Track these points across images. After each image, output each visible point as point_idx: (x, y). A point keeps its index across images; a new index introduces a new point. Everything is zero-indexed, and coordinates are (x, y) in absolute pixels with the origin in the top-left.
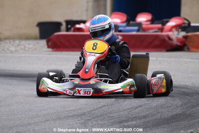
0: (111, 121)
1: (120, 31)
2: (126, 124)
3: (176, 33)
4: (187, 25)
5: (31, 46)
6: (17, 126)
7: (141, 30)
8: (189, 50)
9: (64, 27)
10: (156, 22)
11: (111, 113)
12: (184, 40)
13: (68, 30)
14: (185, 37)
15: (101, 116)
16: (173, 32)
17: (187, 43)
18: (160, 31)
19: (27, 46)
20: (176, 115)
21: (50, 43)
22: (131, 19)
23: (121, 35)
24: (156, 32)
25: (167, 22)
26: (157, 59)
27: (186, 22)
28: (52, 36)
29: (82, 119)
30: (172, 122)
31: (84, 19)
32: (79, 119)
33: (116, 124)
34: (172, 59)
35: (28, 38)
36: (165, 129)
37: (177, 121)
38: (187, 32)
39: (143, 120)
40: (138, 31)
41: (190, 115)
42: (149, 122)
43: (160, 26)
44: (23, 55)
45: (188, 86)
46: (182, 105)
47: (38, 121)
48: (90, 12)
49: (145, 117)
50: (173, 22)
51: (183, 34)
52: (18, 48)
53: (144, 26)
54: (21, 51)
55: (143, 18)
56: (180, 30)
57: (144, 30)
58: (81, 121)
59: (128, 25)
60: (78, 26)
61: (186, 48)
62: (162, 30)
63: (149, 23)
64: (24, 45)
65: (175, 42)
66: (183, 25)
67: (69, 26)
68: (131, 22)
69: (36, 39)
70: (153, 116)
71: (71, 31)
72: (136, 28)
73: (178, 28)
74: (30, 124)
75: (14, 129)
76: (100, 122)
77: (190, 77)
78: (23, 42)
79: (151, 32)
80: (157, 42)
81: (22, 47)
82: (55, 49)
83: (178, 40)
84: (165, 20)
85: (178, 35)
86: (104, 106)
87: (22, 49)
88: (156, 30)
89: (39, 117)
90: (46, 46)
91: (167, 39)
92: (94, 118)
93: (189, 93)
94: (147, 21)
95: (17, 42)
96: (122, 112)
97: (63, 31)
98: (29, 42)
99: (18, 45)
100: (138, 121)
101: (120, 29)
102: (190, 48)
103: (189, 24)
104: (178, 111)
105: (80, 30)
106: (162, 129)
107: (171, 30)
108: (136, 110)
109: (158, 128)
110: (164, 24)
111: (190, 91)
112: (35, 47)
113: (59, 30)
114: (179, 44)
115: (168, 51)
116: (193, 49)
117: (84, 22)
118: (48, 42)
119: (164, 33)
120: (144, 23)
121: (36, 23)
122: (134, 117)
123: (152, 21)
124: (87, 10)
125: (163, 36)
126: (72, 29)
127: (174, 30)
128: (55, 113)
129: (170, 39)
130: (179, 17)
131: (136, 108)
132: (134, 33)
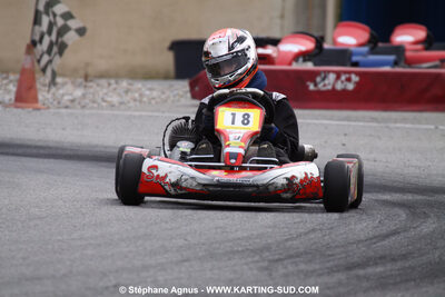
0: (328, 265)
1: (356, 64)
2: (361, 272)
5: (155, 94)
6: (117, 271)
7: (402, 63)
10: (435, 45)
15: (305, 252)
19: (148, 93)
21: (197, 89)
22: (380, 38)
23: (357, 74)
24: (436, 67)
26: (437, 128)
28: (201, 73)
29: (264, 260)
31: (275, 34)
32: (257, 258)
33: (338, 271)
35: (149, 75)
39: (399, 264)
40: (396, 63)
42: (413, 268)
43: (444, 53)
44: (137, 114)
47: (164, 260)
48: (289, 24)
49: (404, 257)
52: (126, 98)
53: (408, 54)
54: (132, 104)
55: (406, 37)
57: (409, 63)
58: (261, 264)
59: (373, 51)
60: (260, 51)
63: (420, 46)
64: (140, 89)
68: (380, 45)
69: (166, 77)
70: (422, 255)
72: (392, 58)
75: (112, 278)
76: (302, 267)
78: (138, 85)
79: (424, 68)
80: (437, 91)
81: (137, 95)
86: (314, 230)
87: (135, 100)
88: (437, 63)
89: (166, 251)
90: (189, 95)
92: (291, 257)
94: (416, 43)
95: (124, 84)
96: (354, 246)
98: (150, 84)
99: (127, 92)
100: (389, 267)
101: (355, 59)
105: (265, 59)
108: (386, 242)
109: (432, 283)
112: (163, 97)
117: (275, 42)
118: (192, 86)
120: (408, 47)
121: (168, 44)
122: (381, 258)
123: (428, 43)
124: (282, 17)
128: (204, 244)
131: (386, 236)
132: (387, 69)
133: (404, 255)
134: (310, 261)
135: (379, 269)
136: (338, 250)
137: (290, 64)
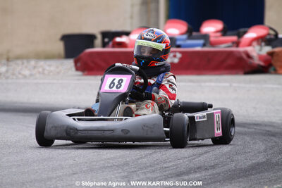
0: (165, 173)
1: (179, 46)
3: (257, 48)
4: (272, 37)
5: (52, 68)
6: (31, 182)
7: (208, 45)
8: (276, 72)
9: (98, 41)
10: (229, 33)
11: (165, 162)
12: (269, 57)
13: (104, 45)
14: (271, 54)
15: (151, 166)
16: (254, 47)
17: (273, 62)
18: (235, 45)
19: (47, 68)
20: (258, 164)
21: (79, 65)
22: (194, 29)
23: (180, 52)
24: (229, 47)
25: (245, 33)
27: (272, 32)
28: (82, 55)
29: (124, 171)
30: (252, 174)
31: (127, 29)
32: (120, 170)
33: (172, 177)
34: (252, 85)
35: (49, 57)
36: (241, 184)
37: (259, 173)
38: (273, 47)
39: (210, 172)
40: (204, 45)
41: (277, 164)
42: (219, 174)
43: (234, 38)
44: (41, 81)
45: (274, 123)
46: (265, 151)
47: (60, 174)
48: (136, 22)
49: (213, 167)
50: (254, 32)
51: (267, 49)
52: (34, 72)
53: (212, 39)
54: (38, 75)
55: (211, 28)
56: (263, 44)
57: (213, 44)
58: (123, 174)
59: (190, 37)
60: (118, 39)
61: (271, 69)
62: (237, 44)
63: (219, 34)
64: (42, 66)
65: (257, 61)
66: (268, 37)
67: (106, 40)
68: (194, 34)
70: (224, 165)
71: (109, 47)
72: (201, 42)
73: (260, 41)
74: (50, 179)
76: (149, 175)
77: (278, 110)
78: (42, 63)
79: (222, 48)
80: (230, 62)
81: (40, 70)
82: (86, 73)
83: (261, 58)
84: (242, 30)
85: (260, 50)
87: (39, 73)
88: (230, 44)
89: (62, 168)
90: (74, 69)
91: (245, 56)
92: (142, 169)
93: (277, 133)
94: (216, 32)
95: (33, 63)
96: (181, 161)
97: (98, 47)
98: (49, 62)
99: (35, 67)
100: (203, 173)
101: (178, 43)
102: (278, 69)
103: (276, 35)
104: (261, 158)
105: (121, 45)
106: (237, 184)
107: (250, 44)
108: (201, 158)
109: (231, 183)
110: (240, 35)
111: (277, 130)
112: (57, 70)
113: (92, 45)
114: (262, 63)
115: (247, 73)
117: (127, 34)
118: (76, 62)
119: (241, 49)
120: (211, 35)
121: (59, 36)
122: (198, 168)
123: (224, 32)
124: (132, 17)
125: (239, 52)
126: (111, 44)
127: (255, 43)
128: (86, 163)
129: (249, 56)
130: (262, 26)
131: (201, 154)
132: (198, 49)
134: (154, 172)
135: (198, 175)
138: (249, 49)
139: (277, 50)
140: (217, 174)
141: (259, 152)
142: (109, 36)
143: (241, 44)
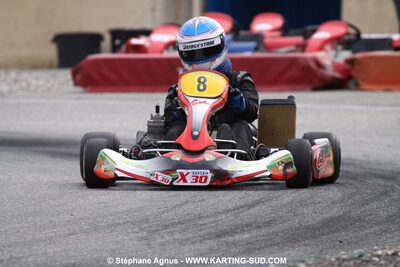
0: (200, 233)
2: (230, 239)
3: (332, 53)
4: (353, 38)
5: (41, 83)
6: (10, 246)
7: (262, 49)
8: (357, 87)
9: (106, 43)
10: (292, 31)
11: (200, 217)
12: (348, 67)
13: (115, 49)
14: (350, 62)
15: (180, 223)
16: (326, 51)
17: (354, 73)
18: (300, 49)
19: (34, 82)
20: (332, 220)
21: (78, 77)
22: (241, 26)
24: (291, 51)
25: (314, 31)
27: (352, 31)
28: (83, 63)
29: (141, 229)
30: (323, 234)
31: (147, 26)
32: (137, 229)
35: (35, 66)
36: (308, 248)
37: (333, 232)
38: (354, 52)
39: (264, 231)
40: (256, 49)
41: (359, 219)
42: (277, 234)
43: (299, 39)
44: (25, 101)
45: (355, 160)
46: (342, 200)
47: (53, 235)
48: (160, 16)
49: (268, 224)
50: (327, 31)
51: (346, 55)
52: (14, 88)
53: (267, 41)
54: (20, 93)
55: (265, 25)
56: (340, 47)
57: (269, 48)
58: (140, 235)
59: (236, 38)
60: (134, 41)
61: (351, 84)
62: (303, 48)
63: (277, 33)
64: (25, 80)
65: (330, 72)
66: (347, 38)
67: (118, 42)
68: (242, 33)
69: (50, 67)
71: (121, 52)
72: (252, 44)
73: (335, 43)
74: (36, 242)
75: (5, 252)
76: (177, 236)
77: (361, 142)
78: (26, 75)
79: (282, 53)
80: (294, 73)
81: (24, 84)
82: (89, 89)
83: (336, 67)
84: (310, 28)
85: (336, 56)
87: (22, 89)
88: (293, 48)
89: (55, 226)
90: (71, 83)
91: (313, 65)
92: (167, 226)
93: (357, 175)
94: (274, 30)
95: (13, 74)
96: (223, 215)
97: (106, 52)
98: (36, 74)
99: (16, 81)
100: (254, 233)
102: (361, 83)
103: (358, 35)
104: (336, 211)
105: (139, 49)
106: (302, 249)
107: (321, 48)
109: (293, 247)
110: (307, 35)
111: (359, 171)
112: (49, 85)
113: (98, 50)
114: (338, 75)
115: (317, 89)
116: (367, 86)
117: (147, 33)
118: (74, 74)
119: (308, 55)
120: (268, 34)
121: (51, 37)
122: (247, 226)
123: (285, 30)
124: (153, 10)
125: (305, 59)
126: (124, 47)
127: (328, 47)
128: (89, 219)
129: (319, 65)
130: (337, 22)
131: (252, 206)
132: (248, 54)
133: (268, 222)
134: (184, 230)
135: (246, 236)
136: (210, 220)
137: (161, 52)
138: (320, 55)
139: (359, 55)
140: (273, 233)
141: (334, 203)
142: (121, 36)
143: (309, 48)
